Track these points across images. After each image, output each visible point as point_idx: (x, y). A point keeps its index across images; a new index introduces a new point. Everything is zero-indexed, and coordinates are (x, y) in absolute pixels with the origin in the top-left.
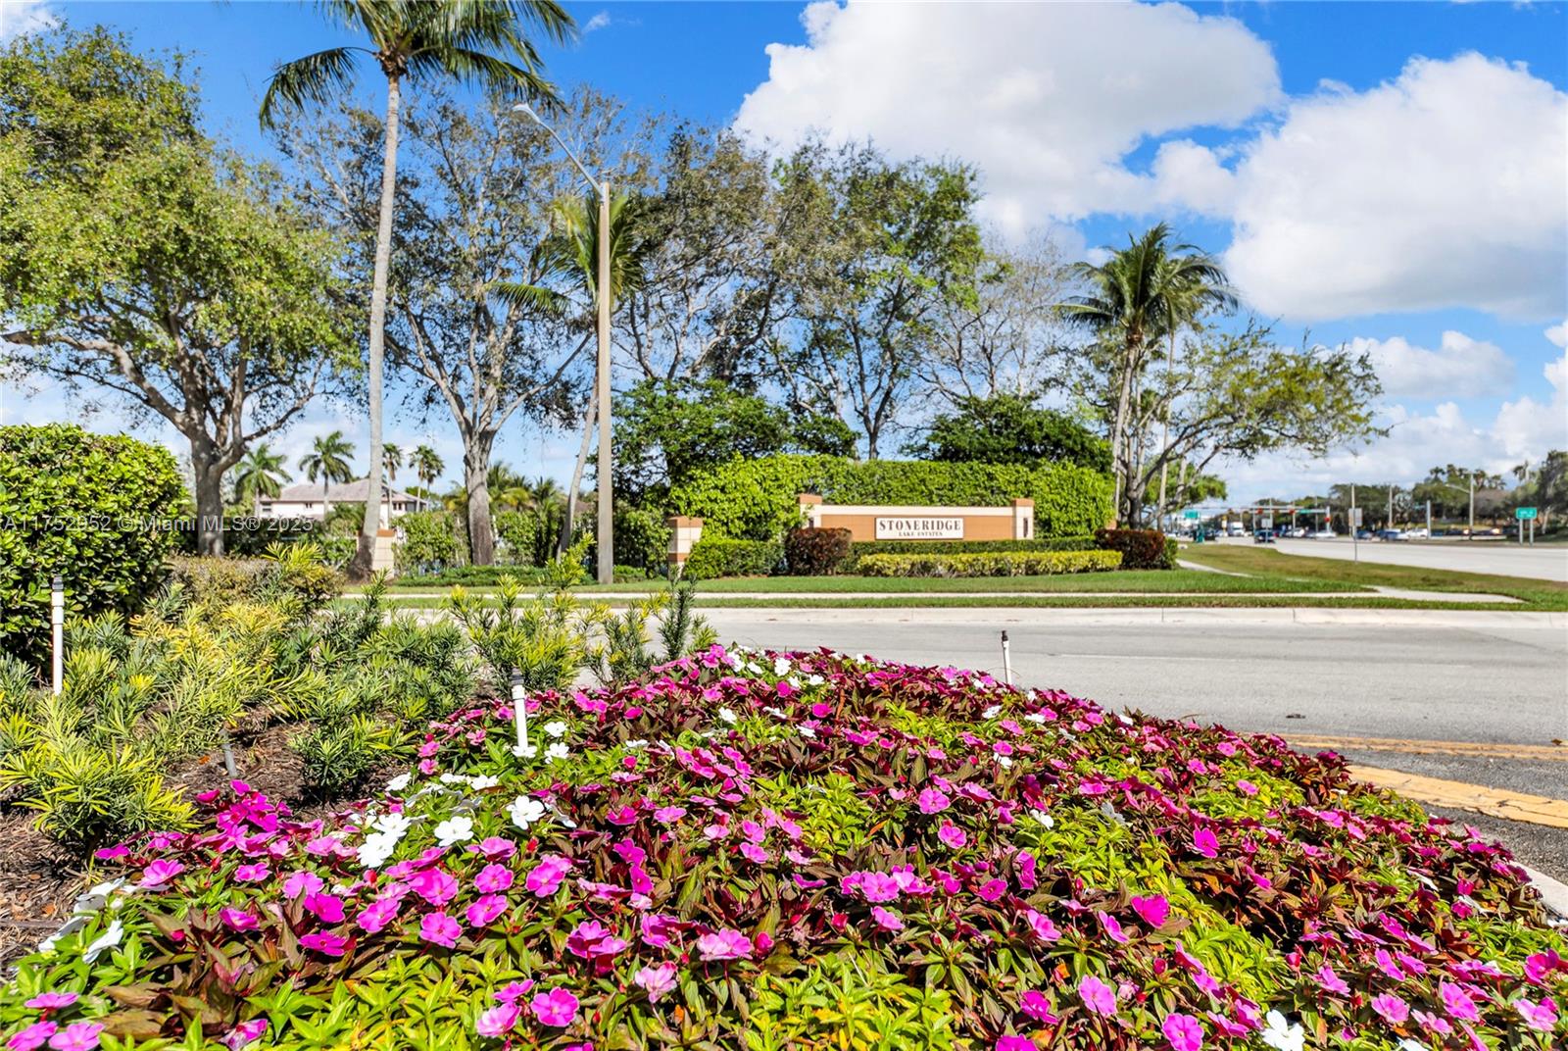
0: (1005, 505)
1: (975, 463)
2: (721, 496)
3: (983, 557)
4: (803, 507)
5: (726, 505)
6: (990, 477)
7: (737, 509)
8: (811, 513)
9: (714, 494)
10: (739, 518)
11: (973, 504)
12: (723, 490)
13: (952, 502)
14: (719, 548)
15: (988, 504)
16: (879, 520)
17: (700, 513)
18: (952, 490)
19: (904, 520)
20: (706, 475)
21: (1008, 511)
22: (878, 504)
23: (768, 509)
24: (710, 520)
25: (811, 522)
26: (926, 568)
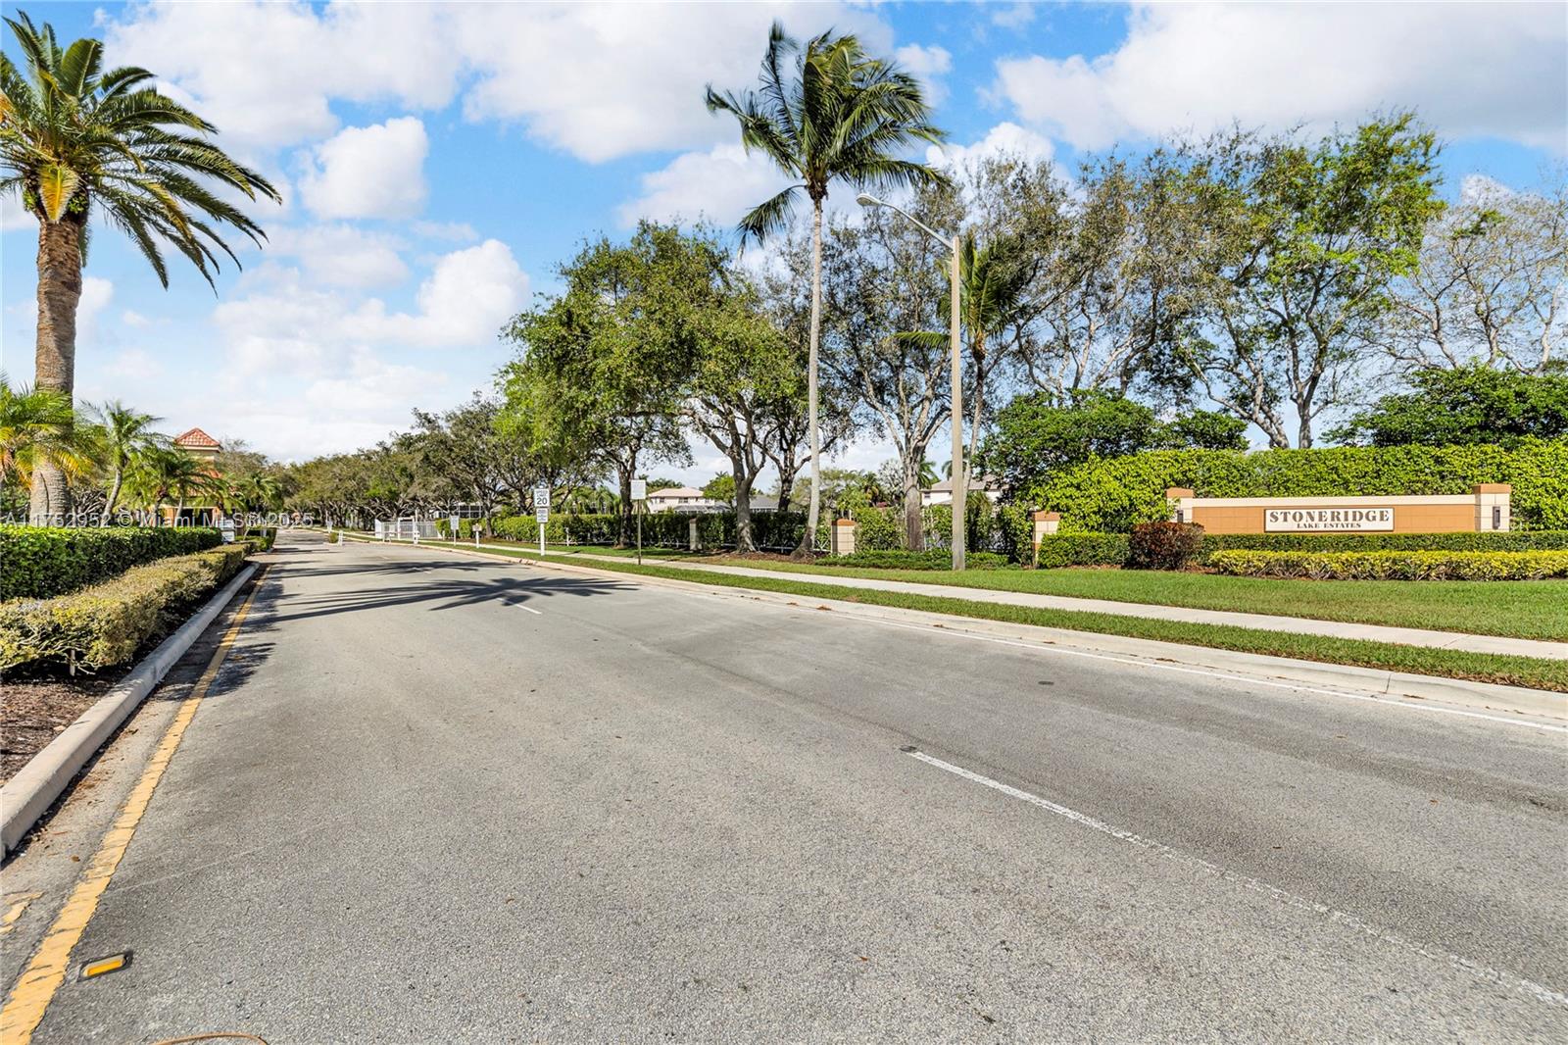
0: (1463, 492)
1: (1415, 448)
2: (1077, 494)
3: (1372, 555)
4: (1170, 501)
5: (1082, 501)
6: (1438, 461)
7: (1092, 505)
8: (1180, 506)
9: (1070, 491)
10: (1094, 513)
11: (1414, 493)
12: (1078, 487)
13: (1377, 491)
14: (1066, 540)
15: (1436, 492)
16: (1268, 512)
17: (1056, 508)
18: (1378, 477)
19: (1304, 512)
20: (1062, 474)
21: (1470, 499)
22: (1271, 495)
23: (1126, 503)
24: (1066, 515)
25: (1180, 514)
26: (1290, 566)
